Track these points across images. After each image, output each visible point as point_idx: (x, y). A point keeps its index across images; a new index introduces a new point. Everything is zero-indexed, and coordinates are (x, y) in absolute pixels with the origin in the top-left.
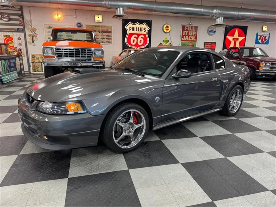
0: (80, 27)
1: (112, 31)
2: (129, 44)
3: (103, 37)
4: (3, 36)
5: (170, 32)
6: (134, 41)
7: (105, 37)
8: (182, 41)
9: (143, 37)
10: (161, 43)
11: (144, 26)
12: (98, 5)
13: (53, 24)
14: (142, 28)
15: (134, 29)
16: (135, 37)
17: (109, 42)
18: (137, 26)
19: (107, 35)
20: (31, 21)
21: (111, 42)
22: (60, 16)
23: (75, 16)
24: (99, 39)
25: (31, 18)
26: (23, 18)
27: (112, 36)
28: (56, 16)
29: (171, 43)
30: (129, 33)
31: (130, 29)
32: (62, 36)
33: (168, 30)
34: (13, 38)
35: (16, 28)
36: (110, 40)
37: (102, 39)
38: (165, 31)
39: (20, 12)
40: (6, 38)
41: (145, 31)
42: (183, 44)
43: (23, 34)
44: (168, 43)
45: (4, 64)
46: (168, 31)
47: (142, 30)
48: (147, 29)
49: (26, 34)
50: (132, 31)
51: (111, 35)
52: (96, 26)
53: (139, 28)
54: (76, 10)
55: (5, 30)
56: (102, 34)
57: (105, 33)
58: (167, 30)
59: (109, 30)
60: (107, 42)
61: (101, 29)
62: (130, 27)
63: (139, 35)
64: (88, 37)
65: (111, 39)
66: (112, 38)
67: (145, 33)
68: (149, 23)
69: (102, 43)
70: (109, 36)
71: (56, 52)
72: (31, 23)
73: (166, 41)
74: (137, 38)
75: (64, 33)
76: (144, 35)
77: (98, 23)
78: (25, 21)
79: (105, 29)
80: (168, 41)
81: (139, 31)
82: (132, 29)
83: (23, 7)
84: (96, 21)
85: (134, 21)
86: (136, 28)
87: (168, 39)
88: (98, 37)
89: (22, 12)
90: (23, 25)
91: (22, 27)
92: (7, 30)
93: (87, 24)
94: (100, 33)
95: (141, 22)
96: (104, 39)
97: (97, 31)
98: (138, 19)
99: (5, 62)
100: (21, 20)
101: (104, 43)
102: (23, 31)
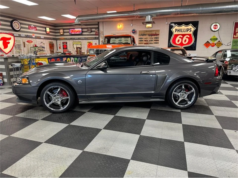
0: (135, 32)
1: (159, 33)
2: (174, 44)
3: (152, 39)
4: (87, 43)
5: (218, 30)
6: (179, 41)
7: (154, 39)
8: (233, 38)
9: (188, 36)
10: (208, 42)
11: (190, 27)
12: (130, 16)
13: (117, 32)
14: (188, 29)
15: (179, 30)
16: (180, 37)
17: (156, 43)
18: (183, 27)
19: (155, 37)
20: (103, 31)
21: (158, 43)
22: (121, 26)
23: (132, 25)
24: (148, 41)
25: (103, 30)
26: (99, 30)
27: (160, 38)
28: (119, 26)
29: (220, 41)
30: (175, 35)
31: (176, 31)
32: (121, 40)
33: (217, 28)
34: (92, 44)
35: (94, 37)
36: (157, 42)
37: (150, 41)
38: (213, 30)
39: (97, 26)
40: (89, 44)
41: (190, 31)
42: (235, 41)
43: (98, 40)
44: (216, 41)
45: (76, 60)
46: (216, 30)
47: (187, 31)
48: (193, 29)
49: (100, 40)
50: (178, 32)
51: (158, 37)
52: (146, 31)
53: (184, 29)
54: (133, 20)
55: (88, 39)
56: (151, 37)
57: (154, 36)
58: (215, 28)
59: (157, 33)
60: (154, 43)
61: (150, 33)
62: (176, 29)
63: (184, 35)
64: (139, 40)
65: (158, 40)
66: (160, 39)
67: (191, 33)
68: (195, 24)
69: (151, 44)
70: (156, 38)
71: (96, 53)
72: (103, 33)
73: (214, 39)
74: (182, 38)
75: (123, 38)
76: (190, 35)
77: (149, 28)
78: (100, 32)
79: (154, 33)
80: (217, 39)
81: (184, 32)
82: (178, 30)
83: (100, 22)
84: (147, 27)
85: (180, 24)
86: (182, 29)
87: (217, 36)
88: (147, 40)
89: (99, 26)
90: (98, 35)
91: (98, 36)
92: (90, 39)
93: (140, 30)
94: (149, 36)
95: (187, 24)
96: (152, 40)
97: (147, 35)
98: (185, 21)
99: (78, 59)
100: (97, 31)
101: (152, 44)
102: (98, 38)
